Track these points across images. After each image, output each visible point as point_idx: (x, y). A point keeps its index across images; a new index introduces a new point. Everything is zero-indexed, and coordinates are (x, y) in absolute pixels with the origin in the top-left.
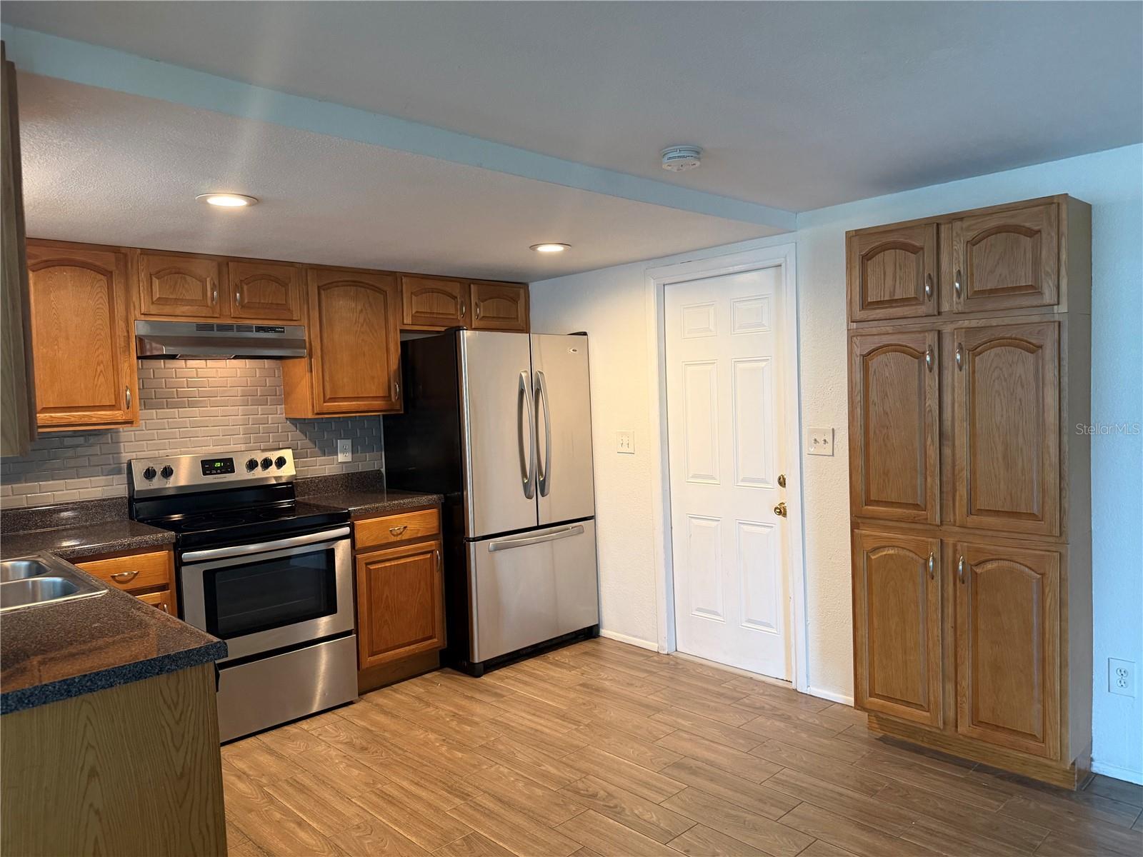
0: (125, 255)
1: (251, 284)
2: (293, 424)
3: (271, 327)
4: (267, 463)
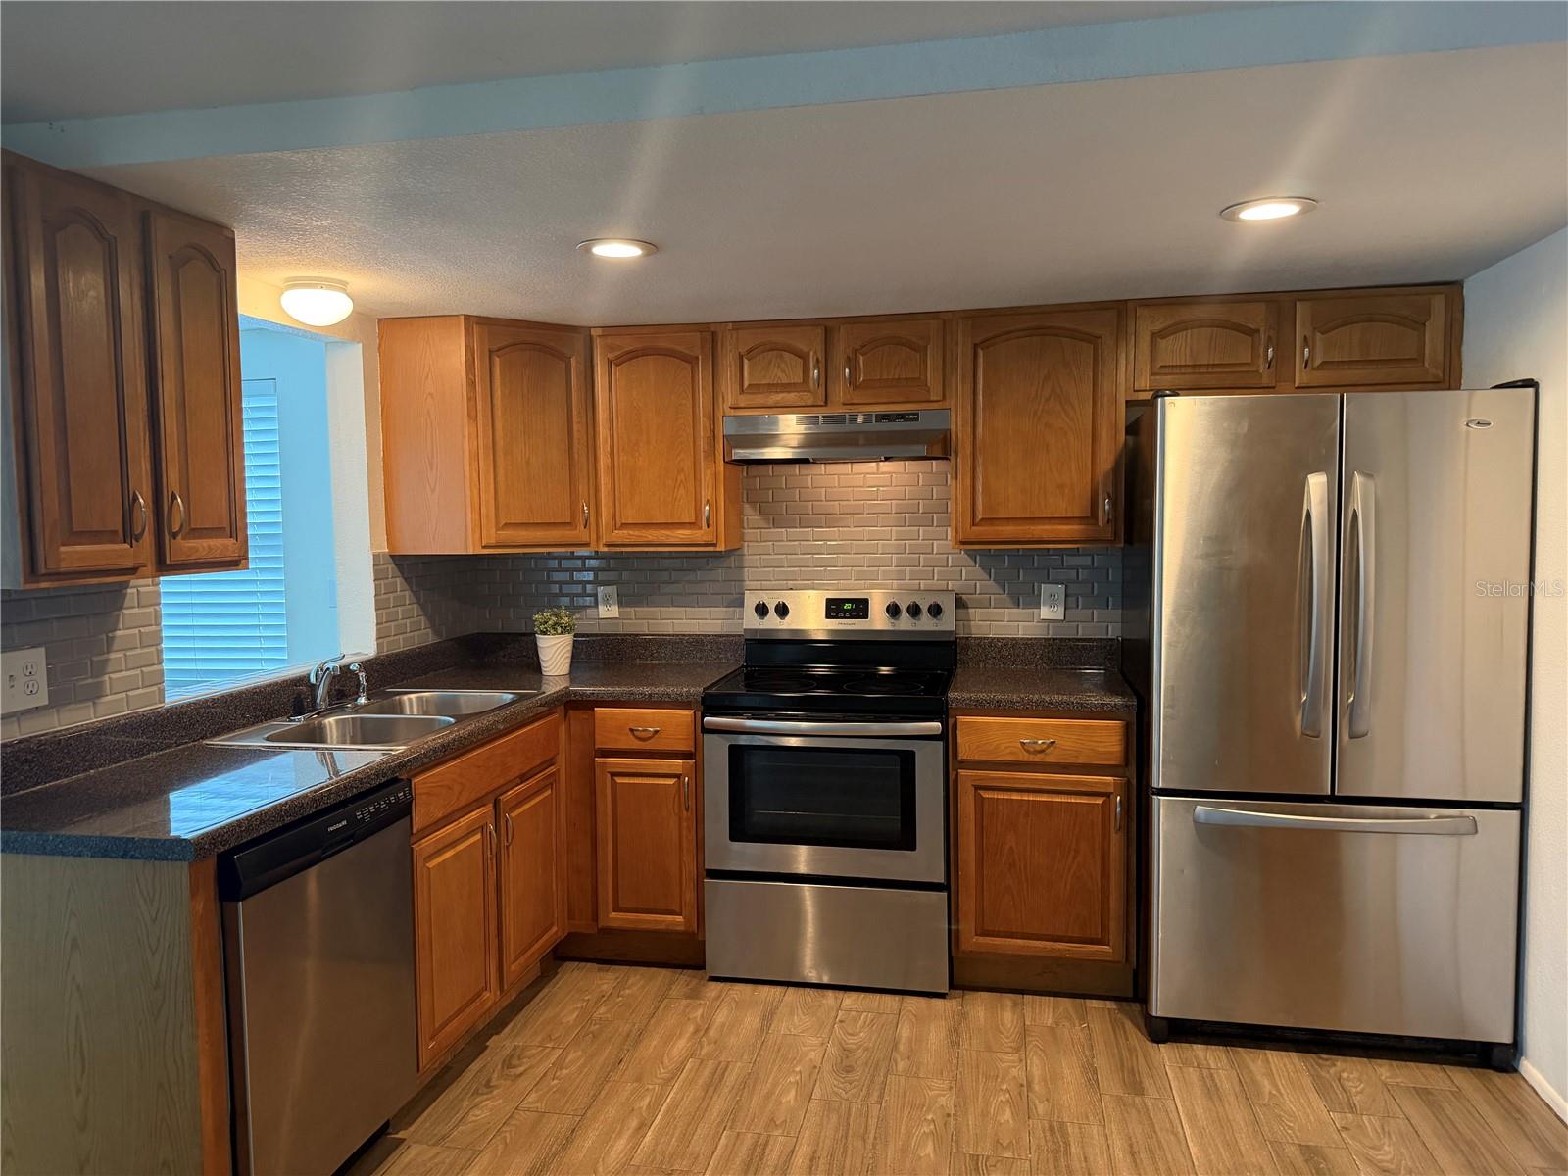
0: (714, 334)
1: (869, 355)
2: (969, 555)
3: (899, 414)
4: (915, 611)
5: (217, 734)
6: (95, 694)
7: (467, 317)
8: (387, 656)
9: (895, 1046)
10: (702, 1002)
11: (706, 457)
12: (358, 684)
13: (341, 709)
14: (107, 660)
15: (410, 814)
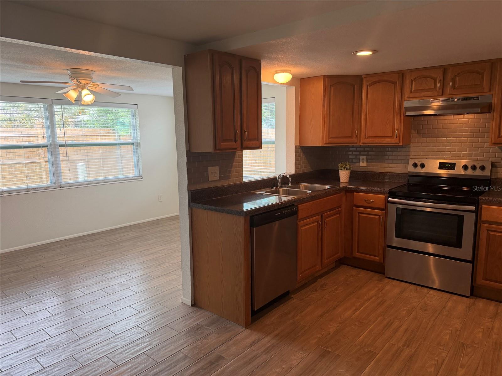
0: (403, 74)
1: (460, 77)
3: (471, 97)
4: (474, 168)
5: (254, 190)
6: (228, 178)
7: (324, 76)
8: (298, 174)
9: (444, 307)
10: (382, 283)
11: (397, 114)
12: (289, 181)
13: (285, 187)
14: (231, 170)
15: (297, 214)
